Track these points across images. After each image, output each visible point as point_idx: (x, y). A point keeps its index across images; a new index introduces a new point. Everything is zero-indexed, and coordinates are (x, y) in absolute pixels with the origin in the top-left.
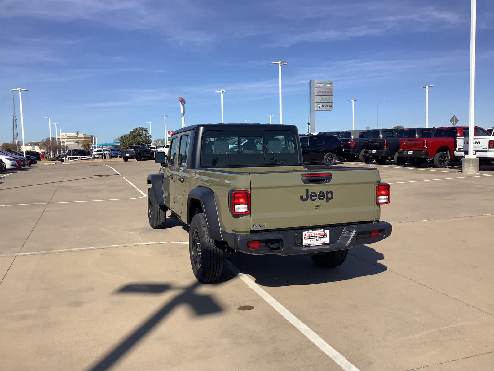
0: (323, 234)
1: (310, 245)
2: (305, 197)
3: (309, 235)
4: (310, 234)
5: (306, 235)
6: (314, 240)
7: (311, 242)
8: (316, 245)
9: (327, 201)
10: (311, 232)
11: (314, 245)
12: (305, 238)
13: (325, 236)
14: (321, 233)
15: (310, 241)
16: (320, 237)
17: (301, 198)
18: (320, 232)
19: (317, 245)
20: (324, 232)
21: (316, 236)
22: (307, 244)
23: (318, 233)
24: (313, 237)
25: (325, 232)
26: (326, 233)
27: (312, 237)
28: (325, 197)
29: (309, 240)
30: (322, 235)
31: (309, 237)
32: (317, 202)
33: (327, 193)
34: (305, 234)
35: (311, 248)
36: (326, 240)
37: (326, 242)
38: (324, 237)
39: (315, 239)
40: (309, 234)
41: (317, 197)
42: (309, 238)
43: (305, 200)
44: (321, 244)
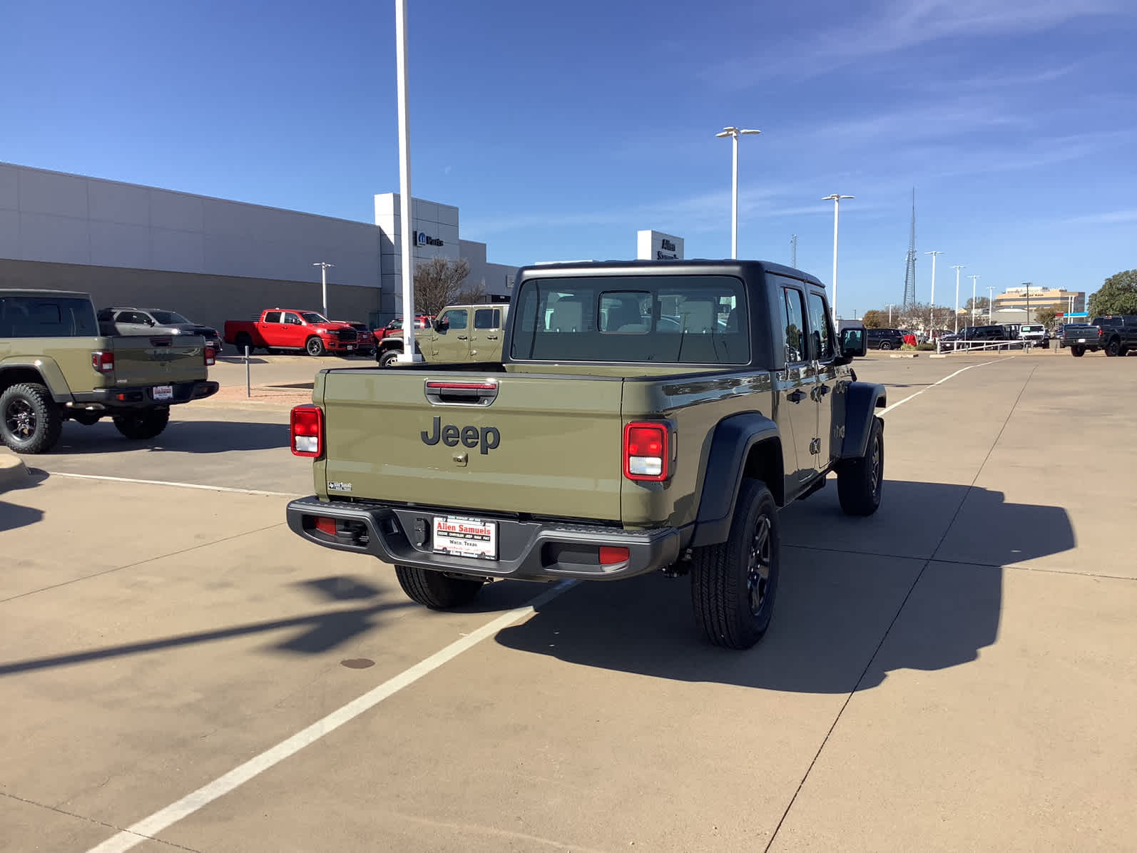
0: (481, 531)
1: (450, 551)
2: (430, 436)
3: (449, 527)
4: (452, 525)
5: (442, 526)
6: (460, 543)
7: (453, 545)
8: (462, 555)
9: (484, 452)
10: (455, 522)
11: (459, 554)
12: (440, 533)
13: (486, 538)
14: (478, 527)
15: (452, 542)
16: (473, 538)
17: (424, 435)
18: (474, 524)
19: (465, 555)
20: (483, 528)
21: (463, 532)
22: (441, 548)
23: (468, 526)
24: (458, 535)
25: (487, 528)
26: (489, 531)
27: (454, 535)
28: (479, 441)
29: (448, 539)
30: (480, 534)
31: (449, 533)
32: (460, 452)
33: (487, 431)
34: (440, 524)
35: (452, 560)
36: (489, 548)
37: (488, 552)
38: (482, 539)
39: (462, 541)
40: (448, 524)
41: (460, 439)
42: (448, 536)
43: (434, 442)
44: (476, 556)
